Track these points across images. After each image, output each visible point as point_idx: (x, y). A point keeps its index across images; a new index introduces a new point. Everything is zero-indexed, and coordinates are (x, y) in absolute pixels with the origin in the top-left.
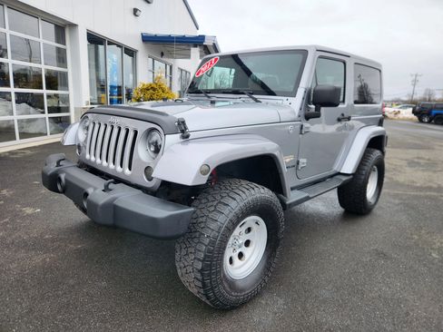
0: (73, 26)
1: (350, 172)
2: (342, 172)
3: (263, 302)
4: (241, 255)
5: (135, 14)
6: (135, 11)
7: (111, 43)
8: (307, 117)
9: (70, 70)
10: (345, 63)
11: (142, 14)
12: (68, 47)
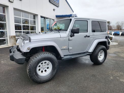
0: (37, 15)
1: (91, 52)
2: (88, 51)
3: (50, 83)
4: (45, 71)
5: (54, 10)
6: (54, 9)
7: (47, 18)
8: (71, 36)
9: (36, 26)
10: (87, 21)
11: (56, 10)
12: (36, 20)
